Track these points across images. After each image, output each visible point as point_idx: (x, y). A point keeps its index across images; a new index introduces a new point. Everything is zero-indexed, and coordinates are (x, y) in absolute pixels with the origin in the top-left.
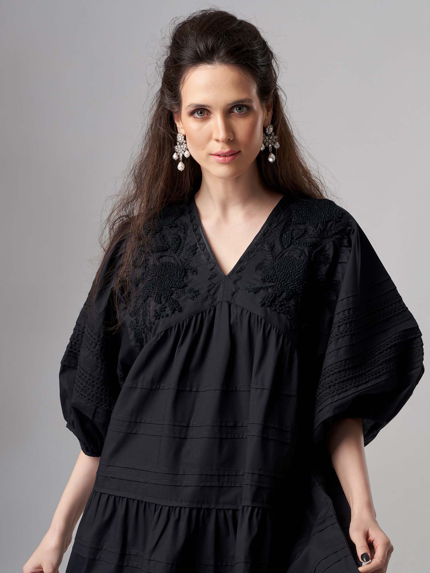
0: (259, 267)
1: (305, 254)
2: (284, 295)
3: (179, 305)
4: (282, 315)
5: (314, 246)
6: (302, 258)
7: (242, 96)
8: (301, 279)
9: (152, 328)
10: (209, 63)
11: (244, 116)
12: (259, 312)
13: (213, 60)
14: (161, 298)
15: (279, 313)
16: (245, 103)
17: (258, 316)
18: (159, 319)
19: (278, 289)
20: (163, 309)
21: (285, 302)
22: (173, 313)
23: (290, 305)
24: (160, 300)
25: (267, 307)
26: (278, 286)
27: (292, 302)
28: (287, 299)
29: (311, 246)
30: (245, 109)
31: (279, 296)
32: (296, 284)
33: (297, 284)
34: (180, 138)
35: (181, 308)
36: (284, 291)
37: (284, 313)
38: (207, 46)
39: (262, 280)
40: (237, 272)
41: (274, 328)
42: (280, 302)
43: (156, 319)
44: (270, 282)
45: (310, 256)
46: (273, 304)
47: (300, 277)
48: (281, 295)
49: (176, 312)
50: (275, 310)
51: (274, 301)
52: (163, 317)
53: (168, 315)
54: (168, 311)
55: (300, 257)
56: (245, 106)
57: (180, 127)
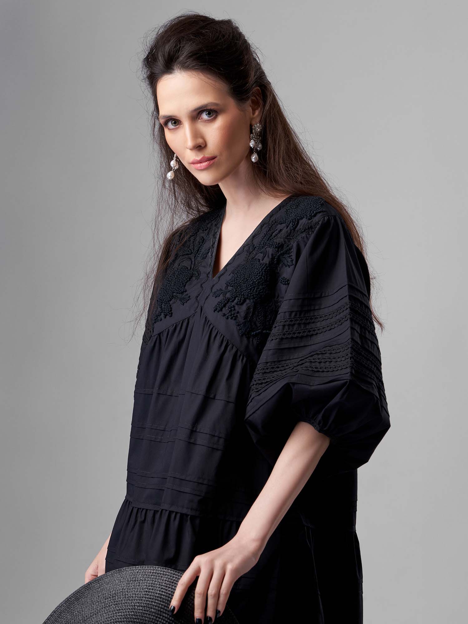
1: (268, 256)
2: (236, 300)
3: (171, 311)
4: (230, 319)
6: (265, 260)
8: (256, 284)
11: (213, 120)
12: (211, 317)
15: (228, 318)
19: (233, 294)
20: (160, 314)
22: (165, 318)
23: (241, 310)
25: (218, 312)
26: (234, 290)
28: (240, 304)
30: (214, 113)
31: (233, 301)
32: (249, 289)
33: (251, 289)
35: (172, 314)
36: (237, 296)
37: (232, 318)
41: (220, 333)
42: (232, 306)
44: (231, 286)
45: (272, 259)
46: (224, 309)
47: (255, 282)
49: (168, 317)
50: (224, 315)
51: (225, 306)
52: (158, 321)
53: (162, 320)
54: (163, 315)
55: (262, 260)
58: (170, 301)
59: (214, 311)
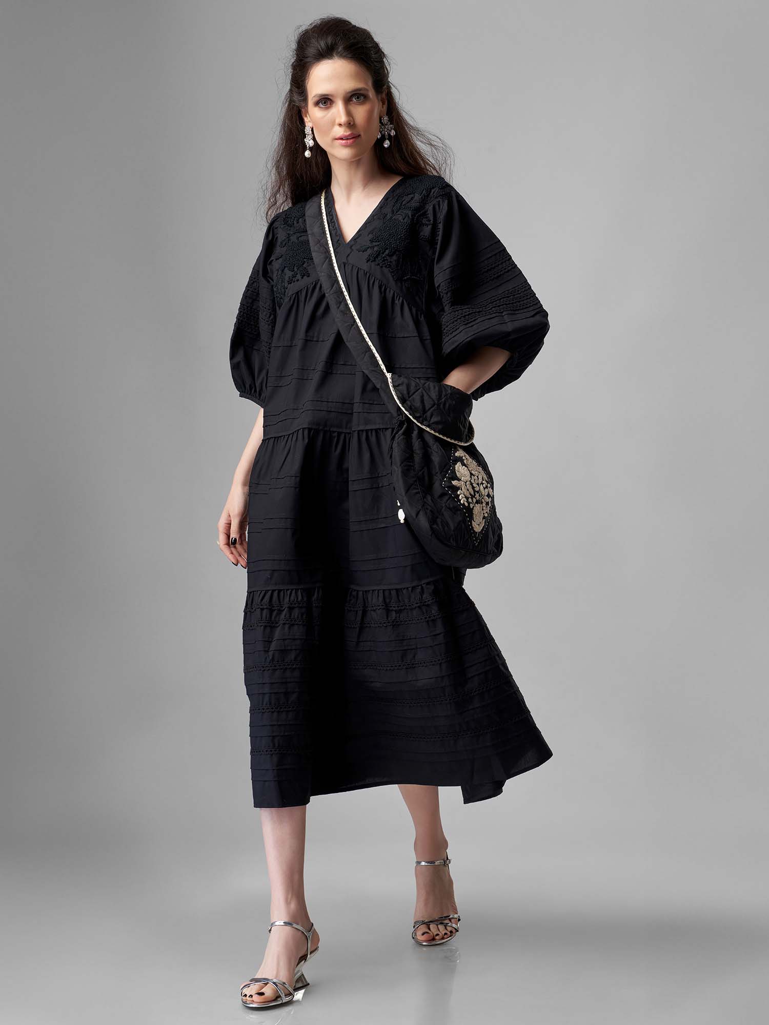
0: (372, 232)
1: (409, 217)
2: (387, 252)
3: (308, 272)
4: (384, 268)
5: (417, 210)
6: (405, 221)
7: (359, 85)
9: (285, 292)
10: (329, 59)
11: (362, 103)
12: (365, 267)
13: (334, 56)
14: (294, 267)
15: (382, 267)
16: (361, 92)
17: (364, 271)
18: (291, 283)
19: (382, 247)
20: (294, 276)
21: (388, 258)
22: (302, 278)
23: (392, 260)
24: (293, 268)
25: (372, 262)
26: (383, 244)
27: (395, 258)
28: (390, 255)
29: (414, 210)
30: (362, 98)
31: (383, 253)
33: (399, 242)
34: (308, 130)
35: (309, 274)
36: (387, 249)
37: (386, 267)
38: (327, 43)
39: (370, 241)
40: (355, 239)
42: (384, 257)
43: (289, 284)
44: (376, 242)
45: (413, 219)
46: (377, 259)
47: (401, 237)
48: (385, 252)
49: (305, 277)
50: (378, 264)
51: (377, 257)
52: (294, 282)
53: (298, 280)
54: (299, 277)
55: (403, 219)
56: (363, 95)
57: (308, 121)
58: (303, 264)
59: (367, 262)
